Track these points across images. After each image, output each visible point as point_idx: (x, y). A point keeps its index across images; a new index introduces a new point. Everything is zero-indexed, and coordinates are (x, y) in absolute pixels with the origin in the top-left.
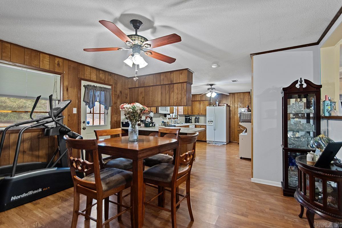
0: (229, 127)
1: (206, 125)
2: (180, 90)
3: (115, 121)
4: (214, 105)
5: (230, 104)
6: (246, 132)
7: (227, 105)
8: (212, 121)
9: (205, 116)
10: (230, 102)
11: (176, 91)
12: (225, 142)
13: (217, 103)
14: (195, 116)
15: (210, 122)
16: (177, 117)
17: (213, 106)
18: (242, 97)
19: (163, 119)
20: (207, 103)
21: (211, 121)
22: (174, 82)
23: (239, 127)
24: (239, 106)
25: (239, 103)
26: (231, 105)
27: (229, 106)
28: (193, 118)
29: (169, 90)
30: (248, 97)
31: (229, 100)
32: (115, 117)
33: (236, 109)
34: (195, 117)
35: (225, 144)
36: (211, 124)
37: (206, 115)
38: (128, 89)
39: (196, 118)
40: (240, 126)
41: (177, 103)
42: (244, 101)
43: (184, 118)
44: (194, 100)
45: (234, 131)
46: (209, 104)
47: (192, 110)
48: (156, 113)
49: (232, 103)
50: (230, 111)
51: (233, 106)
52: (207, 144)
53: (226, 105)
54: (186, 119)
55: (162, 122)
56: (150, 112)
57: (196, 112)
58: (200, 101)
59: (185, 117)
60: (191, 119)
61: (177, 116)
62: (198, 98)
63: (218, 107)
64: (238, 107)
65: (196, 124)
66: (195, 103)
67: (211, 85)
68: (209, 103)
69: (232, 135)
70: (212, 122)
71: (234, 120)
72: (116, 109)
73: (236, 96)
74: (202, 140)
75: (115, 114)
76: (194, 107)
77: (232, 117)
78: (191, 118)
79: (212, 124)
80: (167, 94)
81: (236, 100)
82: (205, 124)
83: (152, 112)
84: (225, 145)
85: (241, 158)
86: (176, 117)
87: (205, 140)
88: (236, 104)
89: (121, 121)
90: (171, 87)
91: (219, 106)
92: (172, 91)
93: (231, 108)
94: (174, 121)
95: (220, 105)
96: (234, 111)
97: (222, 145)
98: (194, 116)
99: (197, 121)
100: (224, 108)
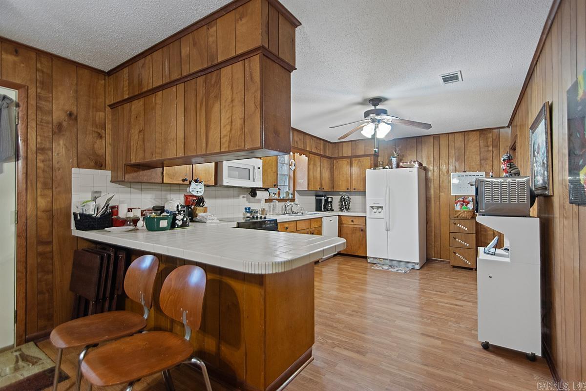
0: (427, 223)
1: (366, 217)
2: (241, 86)
3: (45, 211)
4: (387, 167)
5: (427, 164)
6: (499, 245)
7: (420, 164)
8: (381, 207)
9: (363, 193)
10: (428, 158)
11: (226, 92)
12: (417, 264)
13: (394, 160)
14: (341, 193)
15: (375, 210)
16: (294, 196)
17: (384, 168)
18: (459, 142)
19: (249, 202)
20: (367, 161)
21: (378, 208)
22: (219, 60)
23: (455, 224)
24: (451, 168)
25: (452, 161)
26: (431, 168)
27: (425, 169)
28: (336, 200)
29: (207, 95)
30: (477, 143)
31: (425, 154)
32: (41, 195)
33: (444, 175)
34: (341, 197)
35: (418, 267)
36: (378, 215)
37: (365, 191)
38: (108, 109)
39: (341, 199)
40: (456, 221)
41: (230, 142)
42: (467, 153)
43: (314, 198)
44: (337, 156)
45: (438, 231)
46: (373, 164)
47: (332, 179)
48: (216, 183)
49: (432, 159)
50: (427, 180)
51: (436, 168)
52: (369, 265)
53: (416, 165)
54: (318, 202)
55: (246, 209)
56: (190, 182)
57: (342, 186)
58: (350, 158)
59: (317, 196)
60: (331, 202)
61: (293, 194)
62: (347, 151)
63: (395, 170)
64: (448, 172)
65: (341, 214)
66: (341, 162)
67: (376, 101)
68: (373, 162)
69: (433, 244)
70: (380, 210)
71: (438, 203)
72: (44, 171)
73: (443, 142)
74: (356, 254)
75: (39, 185)
76: (336, 173)
77: (433, 196)
78: (329, 200)
79: (382, 215)
80: (200, 110)
81: (444, 152)
82: (363, 215)
83: (196, 181)
84: (418, 272)
85: (486, 346)
86: (291, 196)
87: (364, 255)
88: (443, 163)
89: (73, 211)
90: (213, 81)
91: (398, 166)
92: (215, 97)
93: (430, 174)
94: (284, 207)
95: (401, 164)
96: (437, 182)
97: (407, 270)
98: (336, 193)
99: (345, 205)
100: (412, 173)
